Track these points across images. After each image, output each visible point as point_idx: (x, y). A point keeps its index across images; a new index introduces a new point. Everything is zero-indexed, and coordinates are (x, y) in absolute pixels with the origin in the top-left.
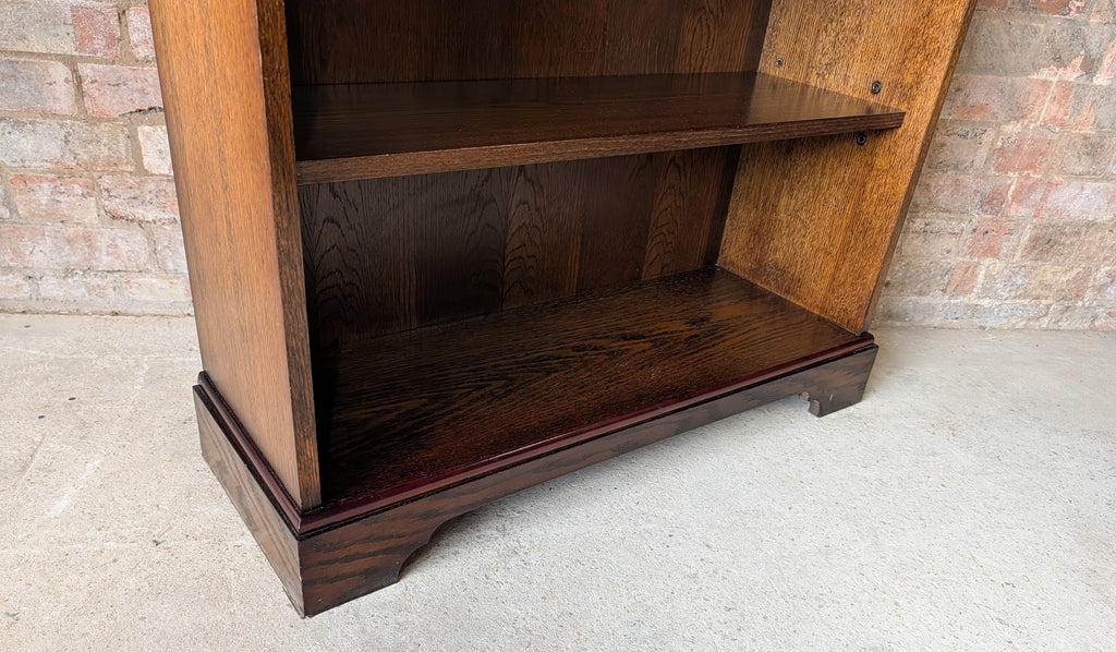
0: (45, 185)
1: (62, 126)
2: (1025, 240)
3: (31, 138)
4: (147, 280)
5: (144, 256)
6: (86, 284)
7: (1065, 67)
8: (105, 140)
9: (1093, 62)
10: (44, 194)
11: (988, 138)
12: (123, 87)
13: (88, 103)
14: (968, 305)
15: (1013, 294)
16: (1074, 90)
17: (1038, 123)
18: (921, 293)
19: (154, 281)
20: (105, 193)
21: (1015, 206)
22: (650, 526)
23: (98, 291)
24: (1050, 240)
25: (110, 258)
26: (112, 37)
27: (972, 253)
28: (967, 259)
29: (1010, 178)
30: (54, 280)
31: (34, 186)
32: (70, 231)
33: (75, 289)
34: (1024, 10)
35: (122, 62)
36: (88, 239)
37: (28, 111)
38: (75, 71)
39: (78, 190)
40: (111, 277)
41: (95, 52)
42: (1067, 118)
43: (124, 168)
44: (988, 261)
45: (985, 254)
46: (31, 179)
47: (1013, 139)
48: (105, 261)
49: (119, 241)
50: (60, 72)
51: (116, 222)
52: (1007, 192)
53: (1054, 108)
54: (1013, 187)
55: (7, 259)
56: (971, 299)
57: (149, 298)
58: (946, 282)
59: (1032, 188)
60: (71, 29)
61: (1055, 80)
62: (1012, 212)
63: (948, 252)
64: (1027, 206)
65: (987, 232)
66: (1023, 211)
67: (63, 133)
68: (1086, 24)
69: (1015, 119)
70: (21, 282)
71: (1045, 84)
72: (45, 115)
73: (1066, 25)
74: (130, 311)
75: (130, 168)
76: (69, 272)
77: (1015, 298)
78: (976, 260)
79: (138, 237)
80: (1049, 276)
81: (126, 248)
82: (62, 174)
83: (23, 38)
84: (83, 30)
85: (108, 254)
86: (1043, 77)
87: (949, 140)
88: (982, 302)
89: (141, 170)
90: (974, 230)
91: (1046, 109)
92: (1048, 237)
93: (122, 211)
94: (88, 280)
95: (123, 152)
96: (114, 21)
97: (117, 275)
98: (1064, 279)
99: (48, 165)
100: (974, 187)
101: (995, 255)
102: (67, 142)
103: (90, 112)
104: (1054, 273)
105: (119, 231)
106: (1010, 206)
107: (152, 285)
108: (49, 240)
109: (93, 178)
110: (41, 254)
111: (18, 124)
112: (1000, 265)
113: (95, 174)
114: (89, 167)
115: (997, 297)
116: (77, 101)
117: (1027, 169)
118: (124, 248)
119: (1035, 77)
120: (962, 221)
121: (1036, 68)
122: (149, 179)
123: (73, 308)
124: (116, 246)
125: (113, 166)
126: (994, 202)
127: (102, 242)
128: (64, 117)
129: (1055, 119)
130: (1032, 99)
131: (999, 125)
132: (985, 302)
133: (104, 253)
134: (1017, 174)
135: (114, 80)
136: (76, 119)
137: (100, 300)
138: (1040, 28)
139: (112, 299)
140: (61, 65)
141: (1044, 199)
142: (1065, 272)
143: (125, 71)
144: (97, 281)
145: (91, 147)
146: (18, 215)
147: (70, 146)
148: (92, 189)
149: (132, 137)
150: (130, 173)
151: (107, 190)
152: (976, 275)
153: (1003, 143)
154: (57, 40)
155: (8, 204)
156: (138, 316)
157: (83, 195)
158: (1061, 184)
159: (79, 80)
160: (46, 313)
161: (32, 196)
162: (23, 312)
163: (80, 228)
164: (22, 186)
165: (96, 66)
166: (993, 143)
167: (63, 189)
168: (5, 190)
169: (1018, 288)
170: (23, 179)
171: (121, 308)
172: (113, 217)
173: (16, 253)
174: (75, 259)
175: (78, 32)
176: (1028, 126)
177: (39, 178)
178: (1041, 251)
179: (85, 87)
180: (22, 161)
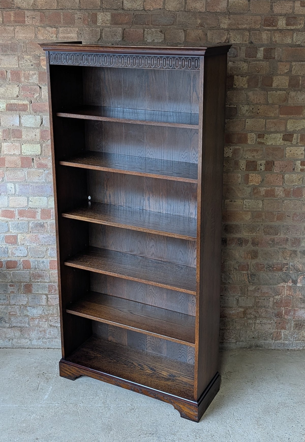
0: (37, 320)
1: (43, 307)
2: (293, 325)
3: (36, 310)
6: (43, 341)
7: (287, 283)
8: (51, 310)
9: (295, 281)
10: (36, 322)
11: (271, 299)
12: (57, 299)
13: (49, 302)
14: (281, 343)
15: (295, 340)
16: (292, 288)
17: (285, 296)
18: (265, 340)
20: (50, 321)
21: (286, 316)
24: (301, 325)
27: (277, 329)
28: (276, 330)
29: (282, 309)
30: (36, 341)
31: (35, 320)
32: (41, 329)
33: (40, 343)
34: (270, 271)
35: (57, 294)
36: (44, 331)
37: (36, 305)
38: (47, 297)
39: (44, 320)
40: (48, 340)
41: (52, 293)
42: (293, 294)
43: (55, 315)
44: (283, 331)
45: (281, 329)
47: (279, 300)
48: (48, 336)
49: (51, 331)
50: (44, 297)
51: (51, 327)
52: (282, 313)
53: (288, 292)
54: (284, 311)
55: (26, 336)
56: (282, 341)
57: (57, 344)
58: (272, 336)
59: (290, 311)
60: (48, 289)
61: (286, 285)
62: (286, 318)
63: (270, 328)
64: (290, 316)
65: (280, 323)
66: (289, 317)
67: (43, 309)
68: (289, 273)
69: (278, 295)
70: (28, 341)
71: (283, 287)
72: (39, 305)
73: (283, 274)
74: (52, 347)
75: (56, 315)
76: (39, 339)
77: (296, 341)
78: (279, 330)
79: (56, 330)
81: (53, 333)
82: (41, 317)
83: (38, 291)
84: (50, 289)
85: (49, 334)
86: (282, 285)
87: (260, 301)
88: (286, 342)
90: (276, 323)
91: (286, 292)
92: (300, 324)
93: (53, 325)
94: (43, 340)
95: (55, 312)
96: (57, 287)
97: (50, 339)
99: (39, 315)
100: (272, 312)
101: (285, 329)
102: (43, 310)
103: (49, 304)
105: (51, 329)
106: (284, 316)
107: (58, 341)
108: (36, 331)
109: (48, 318)
110: (33, 335)
111: (34, 307)
112: (287, 332)
113: (48, 317)
114: (47, 315)
115: (290, 340)
116: (47, 302)
117: (286, 307)
118: (52, 333)
119: (279, 285)
120: (271, 320)
121: (279, 283)
123: (39, 347)
124: (50, 332)
125: (52, 315)
126: (279, 315)
127: (48, 332)
128: (44, 306)
129: (289, 294)
130: (281, 290)
131: (273, 297)
134: (283, 308)
136: (46, 306)
137: (45, 345)
138: (276, 274)
139: (48, 345)
140: (45, 295)
141: (294, 314)
144: (45, 340)
145: (48, 311)
146: (31, 326)
147: (44, 311)
148: (47, 320)
149: (57, 309)
151: (50, 320)
152: (281, 335)
153: (276, 301)
154: (45, 291)
155: (29, 324)
156: (53, 349)
157: (45, 321)
158: (298, 310)
159: (48, 298)
160: (33, 348)
161: (34, 322)
162: (28, 348)
163: (43, 328)
164: (32, 320)
165: (52, 295)
166: (273, 301)
167: (41, 320)
168: (29, 321)
169: (296, 338)
170: (33, 318)
171: (49, 347)
172: (51, 326)
173: (29, 335)
174: (41, 336)
175: (49, 289)
176: (282, 296)
177: (36, 318)
178: (299, 327)
179: (49, 299)
180: (33, 315)
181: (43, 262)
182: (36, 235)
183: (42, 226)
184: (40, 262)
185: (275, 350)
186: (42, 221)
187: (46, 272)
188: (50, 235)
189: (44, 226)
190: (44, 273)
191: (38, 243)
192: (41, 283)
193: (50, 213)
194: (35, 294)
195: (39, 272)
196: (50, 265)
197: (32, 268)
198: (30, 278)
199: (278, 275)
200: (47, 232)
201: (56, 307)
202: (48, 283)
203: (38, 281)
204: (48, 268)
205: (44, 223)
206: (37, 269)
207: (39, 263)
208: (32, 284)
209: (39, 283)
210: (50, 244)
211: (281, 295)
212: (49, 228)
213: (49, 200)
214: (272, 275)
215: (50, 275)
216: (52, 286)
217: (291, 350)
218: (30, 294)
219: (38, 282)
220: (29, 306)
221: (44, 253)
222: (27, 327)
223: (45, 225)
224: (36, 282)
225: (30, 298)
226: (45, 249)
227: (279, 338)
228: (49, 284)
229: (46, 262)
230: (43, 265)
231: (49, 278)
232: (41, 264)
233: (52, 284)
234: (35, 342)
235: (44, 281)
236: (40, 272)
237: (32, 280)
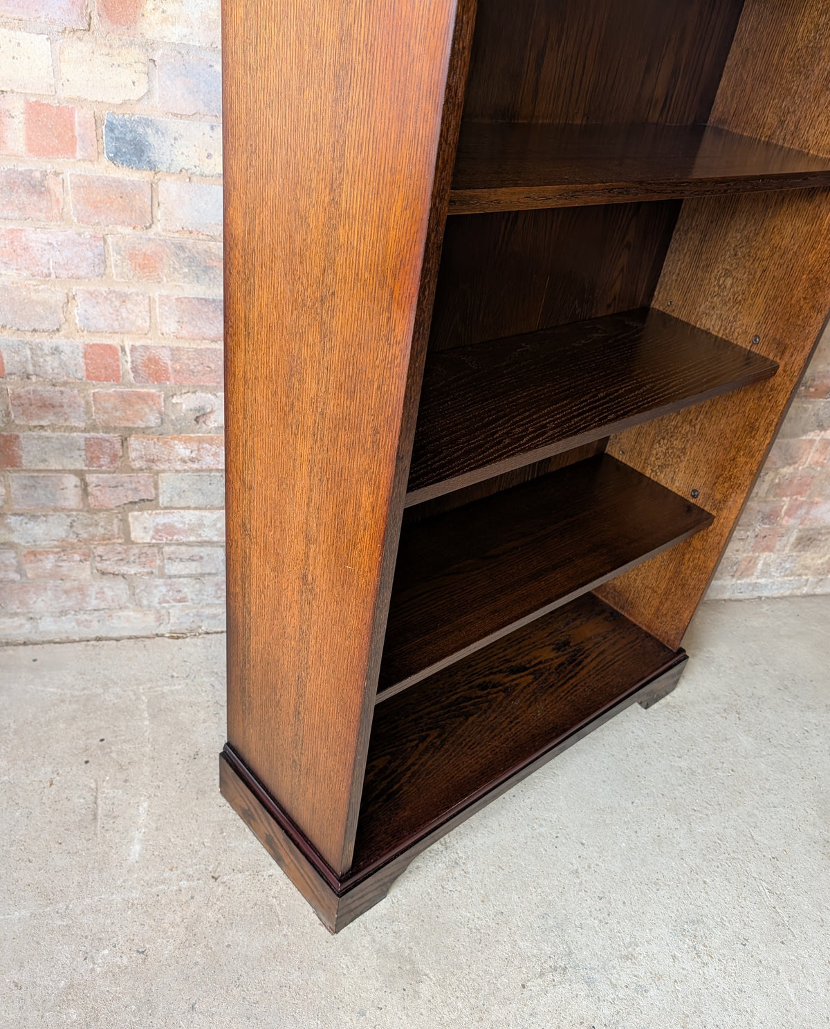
0: (51, 556)
1: (69, 516)
2: (792, 539)
3: (43, 526)
4: (126, 613)
5: (125, 598)
6: (77, 620)
7: (826, 431)
8: (102, 524)
10: (49, 563)
12: (120, 488)
13: (91, 500)
14: (749, 583)
15: (782, 574)
17: (805, 466)
19: (131, 613)
20: (98, 559)
21: (786, 518)
22: (543, 830)
23: (87, 624)
24: (810, 539)
25: (98, 601)
26: (115, 456)
27: (754, 550)
28: (751, 554)
29: (784, 501)
30: (52, 619)
31: (42, 557)
32: (68, 585)
33: (67, 626)
35: (121, 472)
36: (81, 590)
37: (42, 508)
38: (83, 480)
39: (77, 557)
40: (96, 614)
41: (101, 466)
42: (826, 461)
43: (116, 541)
44: (766, 554)
45: (764, 550)
46: (40, 553)
47: (787, 477)
48: (94, 603)
49: (106, 590)
50: (71, 481)
51: (105, 577)
52: (781, 510)
53: (817, 456)
54: (785, 507)
56: (753, 580)
57: (126, 625)
58: (735, 570)
59: (800, 506)
60: (83, 453)
61: (818, 438)
62: (784, 523)
63: (737, 551)
64: (795, 518)
65: (765, 537)
66: (792, 521)
67: (69, 520)
69: (789, 464)
70: (24, 622)
71: (812, 442)
72: (55, 510)
74: (110, 635)
75: (120, 541)
76: (63, 613)
77: (784, 576)
78: (757, 554)
79: (122, 585)
80: (809, 561)
81: (111, 594)
82: (64, 548)
83: (44, 461)
84: (92, 453)
85: (96, 598)
86: (810, 438)
88: (759, 581)
89: (128, 541)
90: (757, 536)
91: (811, 457)
92: (809, 537)
93: (110, 569)
94: (79, 617)
95: (116, 531)
96: (118, 446)
97: (102, 612)
98: (820, 562)
99: (56, 543)
100: (758, 508)
101: (771, 551)
102: (71, 526)
103: (92, 506)
104: (813, 559)
105: (106, 583)
106: (782, 519)
107: (129, 616)
108: (49, 592)
109: (90, 549)
110: (41, 602)
111: (34, 517)
112: (773, 556)
113: (92, 546)
114: (86, 541)
115: (771, 576)
116: (83, 499)
117: (796, 495)
118: (109, 593)
119: (804, 438)
120: (748, 530)
121: (805, 432)
122: (134, 546)
123: (64, 636)
124: (103, 593)
125: (107, 539)
126: (772, 517)
127: (92, 591)
128: (72, 510)
129: (817, 463)
130: (802, 451)
131: (777, 469)
132: (762, 581)
133: (94, 598)
134: (789, 498)
135: (114, 484)
136: (81, 511)
137: (86, 629)
138: (809, 408)
139: (96, 629)
140: (72, 476)
141: (807, 513)
142: (820, 558)
143: (123, 477)
144: (86, 617)
145: (91, 529)
146: (28, 578)
147: (74, 529)
148: (86, 557)
149: (124, 521)
150: (120, 544)
151: (101, 556)
152: (757, 564)
153: (780, 480)
154: (72, 460)
155: (20, 570)
156: (117, 640)
157: (81, 561)
158: (820, 502)
159: (86, 485)
160: (43, 643)
161: (40, 564)
162: (25, 644)
163: (76, 582)
164: (33, 558)
165: (100, 475)
166: (773, 480)
167: (65, 558)
168: (18, 562)
169: (786, 570)
170: (34, 554)
171: (102, 634)
172: (103, 573)
173: (23, 603)
174: (69, 604)
175: (89, 454)
176: (798, 468)
177: (46, 552)
178: (804, 546)
179: (89, 489)
180: (35, 541)
181: (56, 351)
182: (12, 231)
183: (37, 188)
184: (42, 350)
185: (731, 600)
186: (35, 165)
187: (72, 389)
188: (80, 235)
189: (48, 191)
190: (62, 393)
191: (27, 269)
192: (54, 431)
193: (72, 125)
194: (34, 471)
195: (40, 388)
196: (87, 364)
197: (11, 374)
198: (8, 414)
199: (813, 410)
200: (62, 218)
201: (119, 515)
202: (82, 431)
203: (43, 423)
204: (79, 375)
205: (44, 175)
206: (34, 378)
207: (39, 353)
208: (17, 437)
209: (48, 433)
210: (82, 273)
211: (796, 466)
212: (70, 199)
213: (62, 53)
214: (799, 407)
215: (87, 403)
216: (99, 443)
217: (767, 598)
218: (15, 471)
219: (42, 427)
220: (15, 514)
221: (56, 312)
222: (13, 581)
223: (51, 182)
224: (35, 427)
225: (14, 486)
226: (60, 297)
227: (749, 573)
228: (87, 435)
229: (67, 349)
230: (56, 364)
231: (88, 412)
232: (48, 358)
233: (101, 435)
234: (49, 626)
235: (68, 423)
236: (47, 391)
237: (17, 422)
